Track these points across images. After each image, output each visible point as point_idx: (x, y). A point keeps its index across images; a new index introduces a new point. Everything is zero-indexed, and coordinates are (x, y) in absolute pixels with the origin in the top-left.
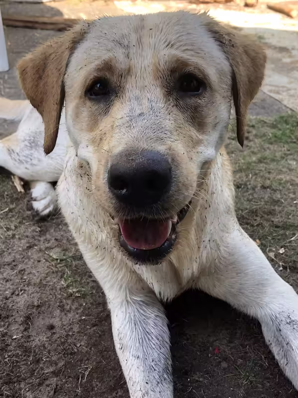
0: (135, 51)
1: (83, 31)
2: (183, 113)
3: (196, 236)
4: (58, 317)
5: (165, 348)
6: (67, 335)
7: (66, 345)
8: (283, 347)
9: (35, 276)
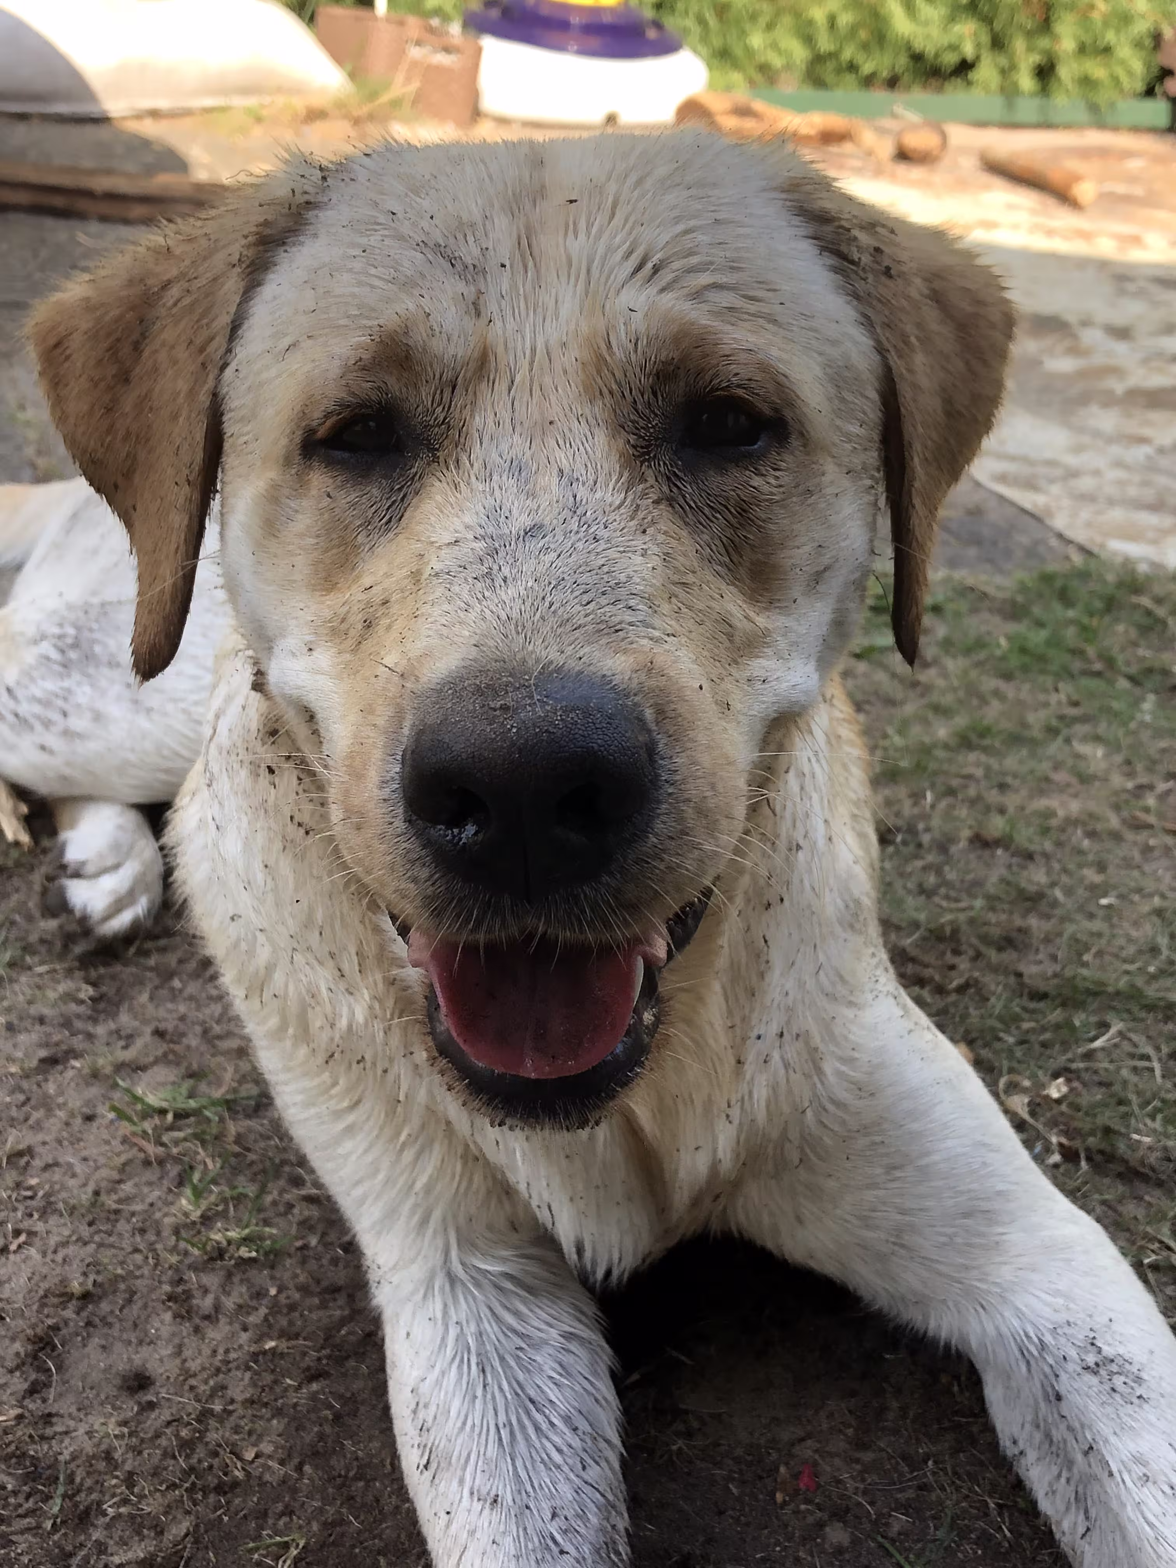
0: (505, 287)
1: (303, 199)
2: (694, 529)
3: (730, 1012)
4: (169, 1341)
5: (604, 1464)
6: (204, 1415)
7: (200, 1452)
8: (1070, 1464)
9: (74, 1175)
